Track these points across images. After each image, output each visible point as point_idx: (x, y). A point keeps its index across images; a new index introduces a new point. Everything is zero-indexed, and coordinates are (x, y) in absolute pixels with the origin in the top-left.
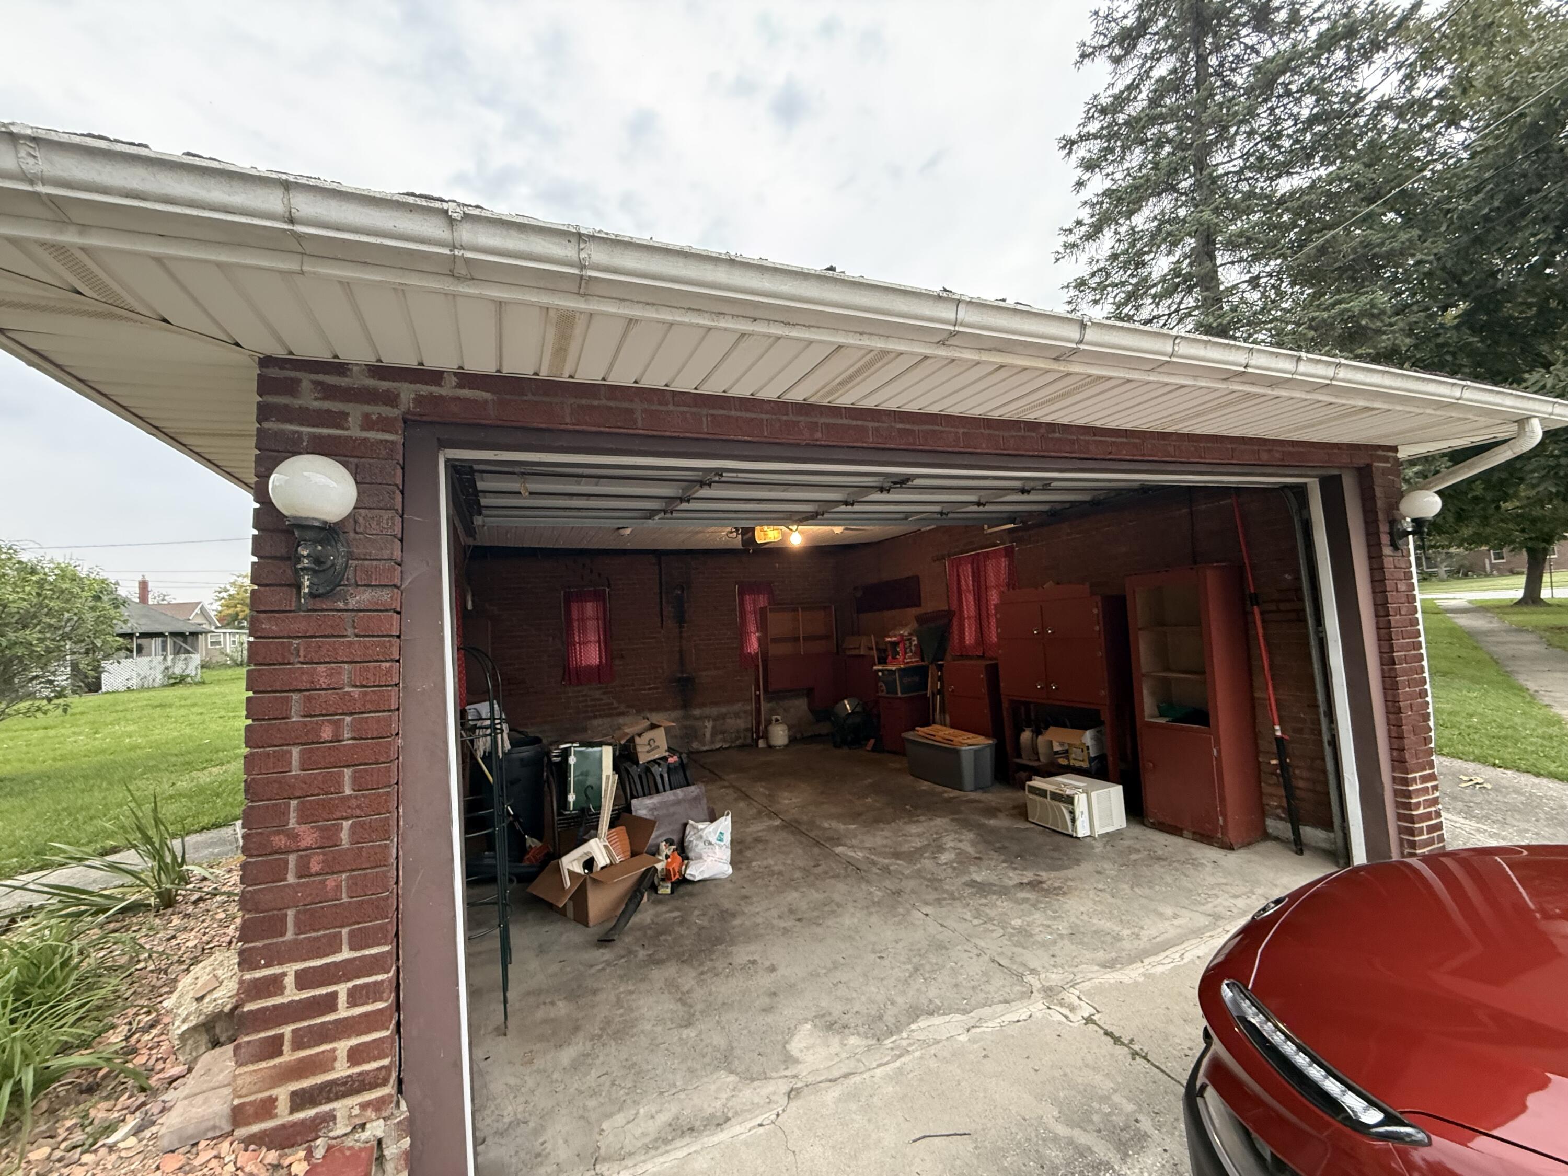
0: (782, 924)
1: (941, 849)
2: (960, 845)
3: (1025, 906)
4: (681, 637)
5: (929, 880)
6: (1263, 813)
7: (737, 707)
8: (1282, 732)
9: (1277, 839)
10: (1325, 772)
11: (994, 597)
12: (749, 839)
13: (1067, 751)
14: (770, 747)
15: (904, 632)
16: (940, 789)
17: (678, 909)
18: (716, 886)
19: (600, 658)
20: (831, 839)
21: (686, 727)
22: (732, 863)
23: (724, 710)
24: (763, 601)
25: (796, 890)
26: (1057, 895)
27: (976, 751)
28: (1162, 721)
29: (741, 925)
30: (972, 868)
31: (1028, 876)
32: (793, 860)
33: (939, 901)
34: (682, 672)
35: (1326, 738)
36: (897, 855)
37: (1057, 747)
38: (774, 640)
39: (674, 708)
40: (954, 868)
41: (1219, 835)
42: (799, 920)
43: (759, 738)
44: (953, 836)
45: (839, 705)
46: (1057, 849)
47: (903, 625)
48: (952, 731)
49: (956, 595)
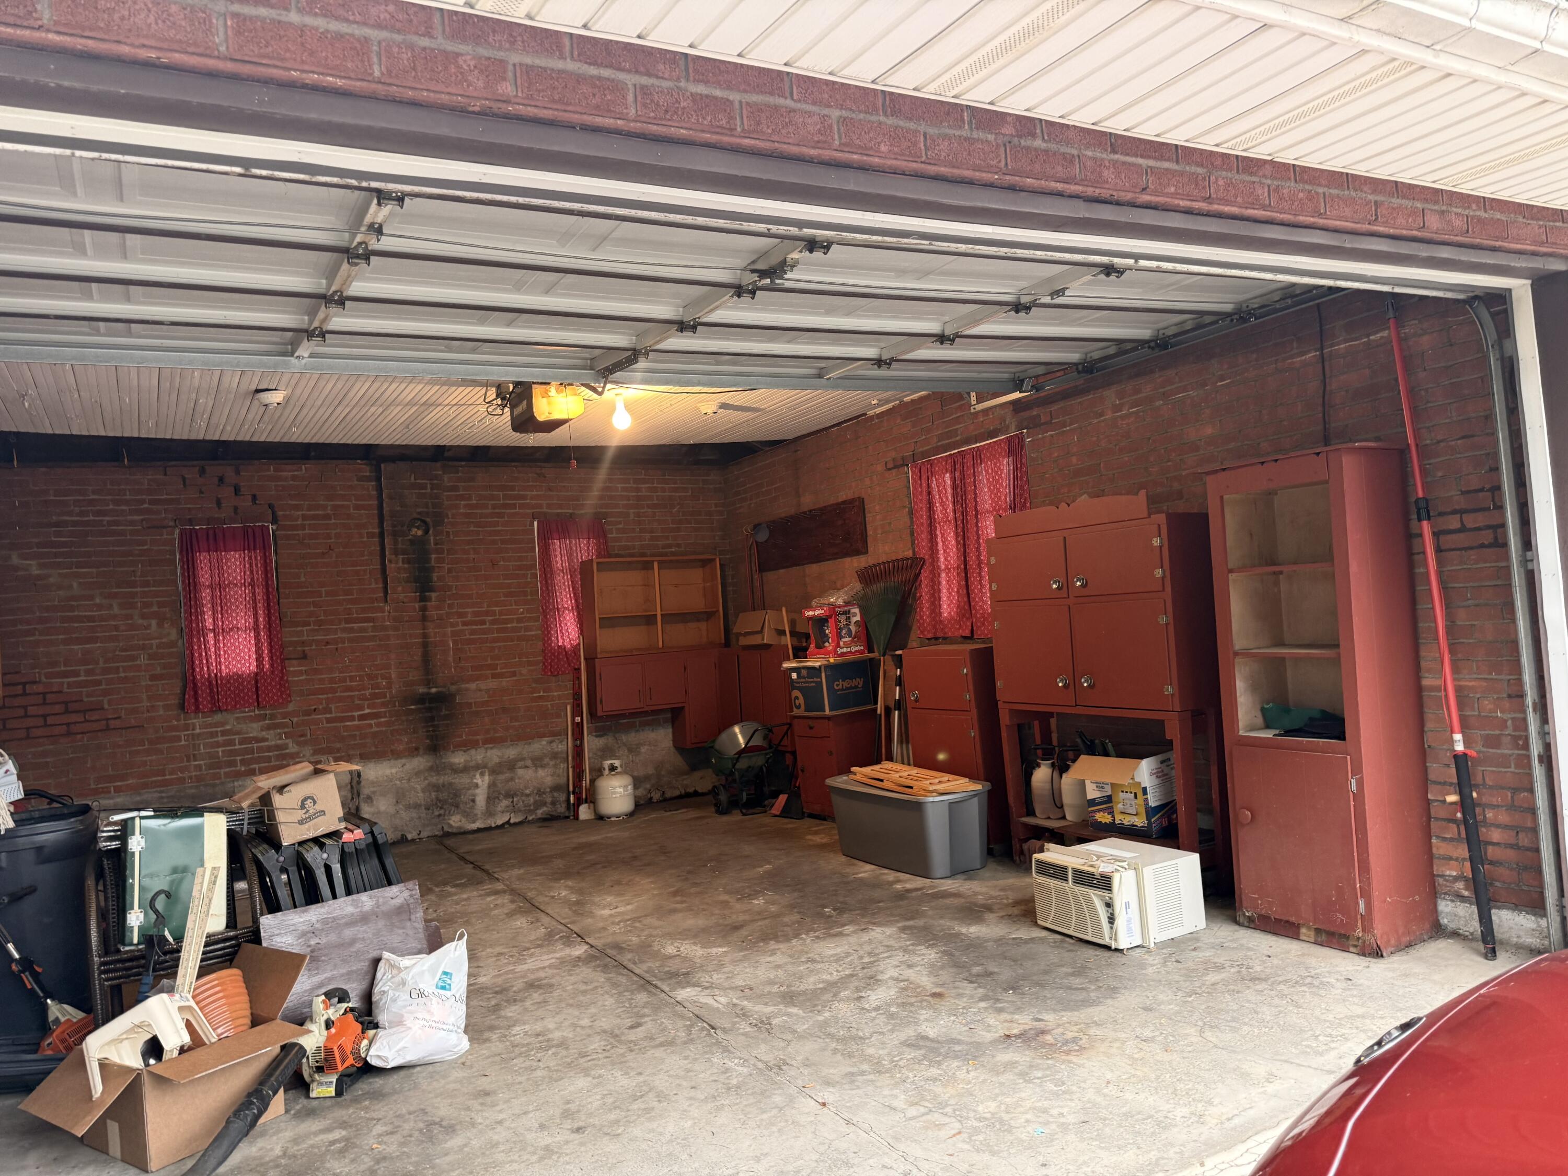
0: (546, 1139)
1: (872, 981)
2: (909, 973)
3: (1008, 1077)
4: (424, 619)
5: (843, 1040)
6: (1431, 891)
7: (539, 746)
8: (1466, 743)
9: (1455, 934)
10: (1533, 811)
11: (989, 529)
12: (519, 985)
13: (1109, 799)
14: (600, 818)
15: (837, 599)
16: (890, 875)
17: (343, 1125)
18: (431, 1076)
19: (259, 659)
20: (672, 975)
21: (437, 788)
22: (469, 1029)
23: (511, 752)
24: (584, 549)
25: (586, 1072)
26: (1068, 1052)
27: (952, 804)
28: (1268, 734)
29: (461, 1148)
30: (924, 1014)
31: (1024, 1021)
32: (593, 1018)
33: (851, 1077)
34: (428, 683)
35: (1536, 749)
36: (789, 998)
37: (1092, 793)
38: (609, 622)
39: (414, 752)
40: (892, 1016)
41: (1359, 933)
42: (578, 1130)
43: (579, 802)
44: (900, 957)
45: (724, 736)
46: (1080, 972)
47: (835, 587)
48: (914, 771)
49: (925, 529)
